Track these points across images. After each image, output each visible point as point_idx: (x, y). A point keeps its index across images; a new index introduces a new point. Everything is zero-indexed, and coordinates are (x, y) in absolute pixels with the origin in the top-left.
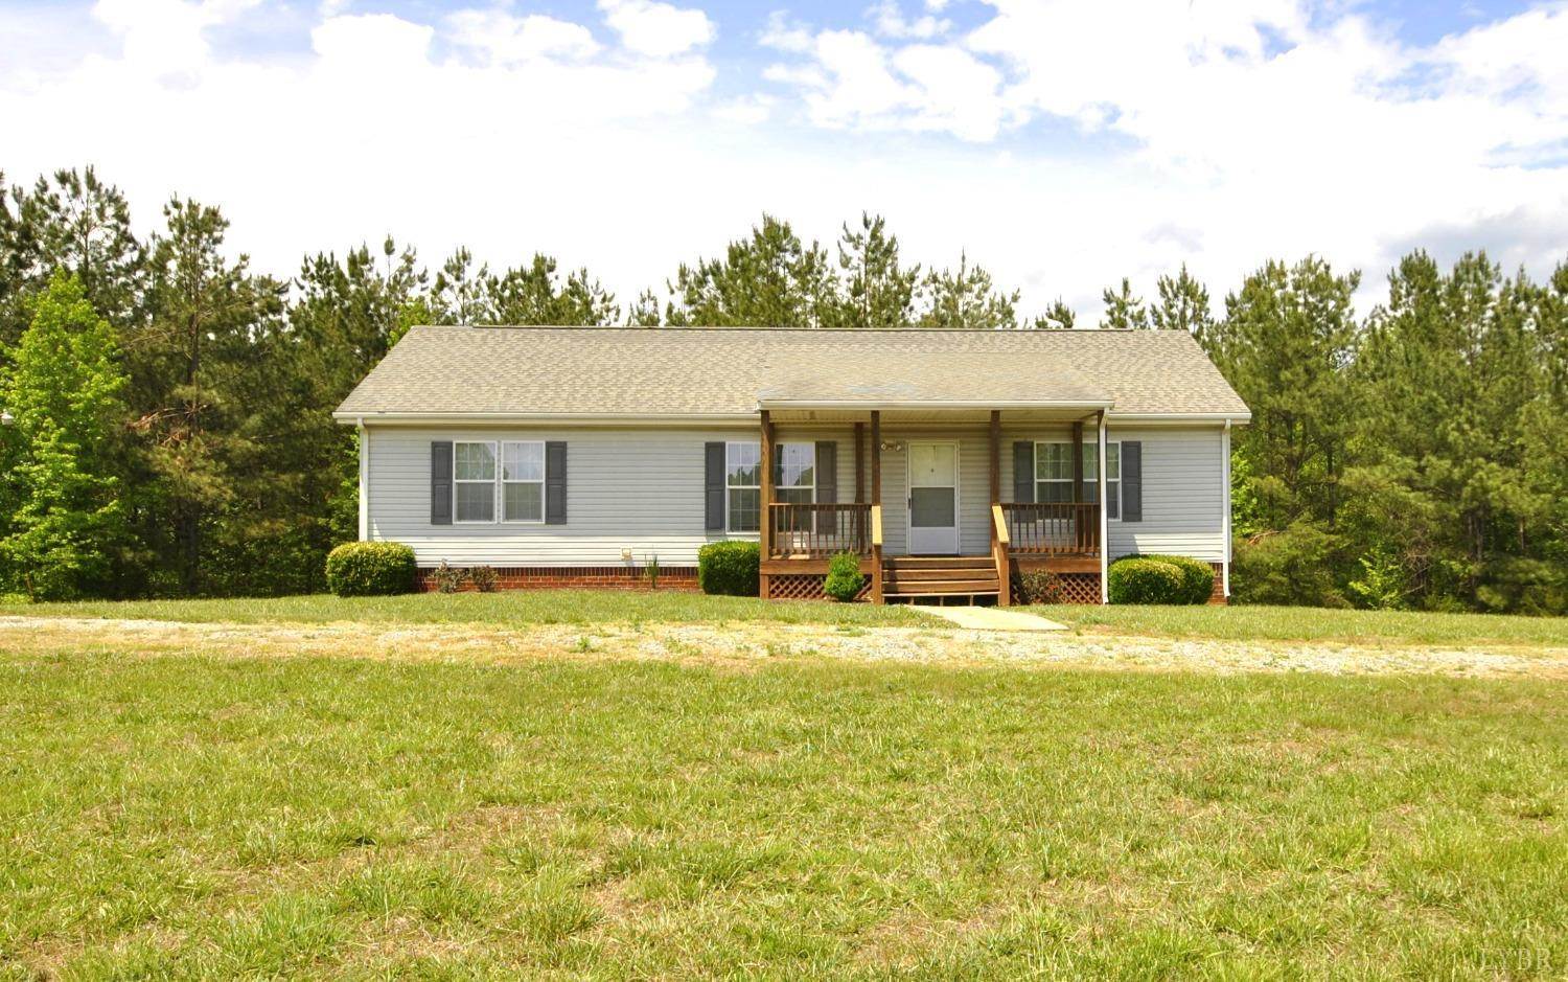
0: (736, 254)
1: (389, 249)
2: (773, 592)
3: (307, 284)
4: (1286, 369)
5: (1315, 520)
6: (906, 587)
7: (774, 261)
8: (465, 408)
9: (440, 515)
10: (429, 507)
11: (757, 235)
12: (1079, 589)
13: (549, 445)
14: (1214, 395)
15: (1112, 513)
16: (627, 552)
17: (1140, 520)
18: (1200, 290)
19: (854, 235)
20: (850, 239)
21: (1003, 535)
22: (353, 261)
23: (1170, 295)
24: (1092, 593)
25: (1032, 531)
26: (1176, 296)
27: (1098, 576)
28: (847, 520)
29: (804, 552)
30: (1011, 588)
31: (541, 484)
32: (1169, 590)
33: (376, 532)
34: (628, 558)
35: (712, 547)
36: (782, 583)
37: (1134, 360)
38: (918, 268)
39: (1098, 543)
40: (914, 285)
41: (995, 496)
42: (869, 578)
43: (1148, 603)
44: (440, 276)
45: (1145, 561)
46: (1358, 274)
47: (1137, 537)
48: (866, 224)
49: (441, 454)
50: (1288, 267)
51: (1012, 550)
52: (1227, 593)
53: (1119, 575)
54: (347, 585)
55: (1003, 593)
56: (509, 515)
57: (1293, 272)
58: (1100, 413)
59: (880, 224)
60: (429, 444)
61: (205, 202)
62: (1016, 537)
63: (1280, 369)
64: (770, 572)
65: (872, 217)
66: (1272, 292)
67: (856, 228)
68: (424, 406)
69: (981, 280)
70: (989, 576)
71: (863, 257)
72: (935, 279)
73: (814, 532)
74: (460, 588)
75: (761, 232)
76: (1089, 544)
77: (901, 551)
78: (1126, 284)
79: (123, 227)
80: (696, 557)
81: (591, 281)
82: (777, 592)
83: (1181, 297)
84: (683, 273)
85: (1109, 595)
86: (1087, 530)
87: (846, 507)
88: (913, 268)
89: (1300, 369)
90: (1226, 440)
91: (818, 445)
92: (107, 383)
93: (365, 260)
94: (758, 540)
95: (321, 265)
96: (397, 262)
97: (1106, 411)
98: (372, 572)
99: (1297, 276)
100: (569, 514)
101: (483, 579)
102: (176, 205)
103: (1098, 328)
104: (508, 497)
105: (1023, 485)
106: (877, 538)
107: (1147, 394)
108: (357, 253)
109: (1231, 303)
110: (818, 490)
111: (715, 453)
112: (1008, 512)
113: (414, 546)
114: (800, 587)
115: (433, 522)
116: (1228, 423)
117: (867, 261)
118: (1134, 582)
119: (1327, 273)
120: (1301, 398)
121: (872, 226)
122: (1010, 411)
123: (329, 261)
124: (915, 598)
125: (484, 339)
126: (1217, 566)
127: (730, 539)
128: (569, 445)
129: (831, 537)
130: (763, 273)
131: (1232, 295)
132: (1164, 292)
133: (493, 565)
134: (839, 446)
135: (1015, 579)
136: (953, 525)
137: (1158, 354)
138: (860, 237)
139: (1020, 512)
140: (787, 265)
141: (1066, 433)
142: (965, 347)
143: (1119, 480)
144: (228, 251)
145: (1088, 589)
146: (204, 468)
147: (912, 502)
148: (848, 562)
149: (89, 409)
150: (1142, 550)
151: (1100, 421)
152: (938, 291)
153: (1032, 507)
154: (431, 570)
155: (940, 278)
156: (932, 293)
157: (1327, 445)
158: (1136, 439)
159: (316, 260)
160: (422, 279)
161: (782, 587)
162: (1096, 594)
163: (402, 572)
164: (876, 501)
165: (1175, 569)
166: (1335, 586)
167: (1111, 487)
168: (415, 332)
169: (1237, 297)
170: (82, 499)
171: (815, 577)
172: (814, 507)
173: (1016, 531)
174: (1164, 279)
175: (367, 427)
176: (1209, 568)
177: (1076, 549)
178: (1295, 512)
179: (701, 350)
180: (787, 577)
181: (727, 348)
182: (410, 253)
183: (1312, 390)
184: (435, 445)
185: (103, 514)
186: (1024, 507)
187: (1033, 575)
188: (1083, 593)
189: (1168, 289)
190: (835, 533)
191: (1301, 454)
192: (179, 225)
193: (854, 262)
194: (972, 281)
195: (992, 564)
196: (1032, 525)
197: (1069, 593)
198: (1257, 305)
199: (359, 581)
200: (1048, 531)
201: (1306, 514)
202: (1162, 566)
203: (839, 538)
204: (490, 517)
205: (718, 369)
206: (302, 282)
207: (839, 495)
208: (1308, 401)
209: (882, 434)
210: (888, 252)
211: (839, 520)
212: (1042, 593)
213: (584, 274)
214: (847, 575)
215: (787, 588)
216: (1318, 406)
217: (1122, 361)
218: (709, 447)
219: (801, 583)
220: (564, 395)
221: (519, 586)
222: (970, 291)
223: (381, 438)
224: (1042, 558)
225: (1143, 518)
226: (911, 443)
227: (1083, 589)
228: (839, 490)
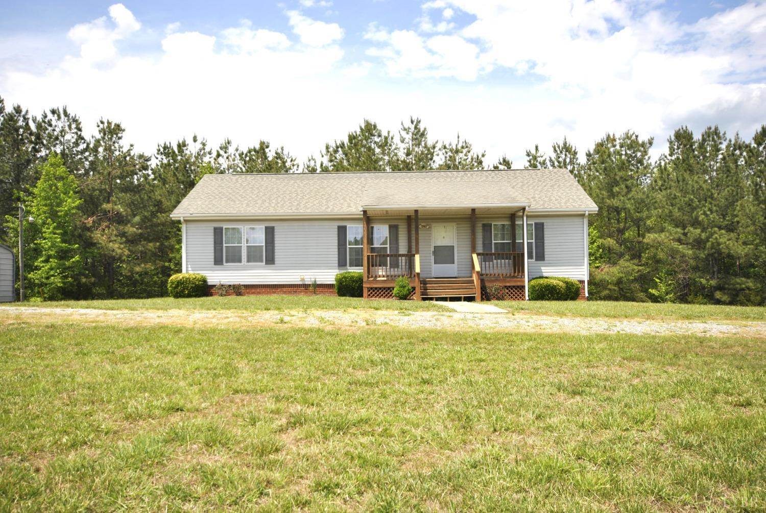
0: (352, 138)
1: (195, 140)
2: (369, 295)
3: (159, 157)
4: (616, 186)
5: (631, 259)
6: (431, 292)
7: (369, 141)
8: (229, 212)
9: (218, 261)
10: (213, 257)
11: (361, 129)
12: (514, 293)
13: (266, 228)
14: (580, 199)
15: (530, 257)
16: (302, 277)
17: (544, 260)
18: (573, 149)
19: (407, 127)
20: (405, 129)
21: (477, 268)
22: (179, 146)
23: (559, 152)
25: (491, 266)
26: (561, 152)
27: (524, 287)
28: (404, 261)
29: (384, 276)
30: (481, 293)
31: (263, 246)
32: (558, 293)
33: (190, 269)
34: (303, 280)
35: (341, 274)
36: (374, 291)
37: (540, 183)
38: (437, 142)
39: (523, 271)
40: (435, 150)
41: (473, 250)
42: (414, 288)
43: (548, 300)
44: (218, 151)
45: (546, 280)
46: (652, 139)
47: (542, 268)
48: (412, 122)
49: (218, 233)
50: (617, 137)
51: (482, 275)
52: (587, 295)
53: (534, 286)
54: (177, 293)
55: (478, 295)
56: (248, 261)
57: (619, 139)
58: (524, 209)
59: (419, 122)
60: (213, 228)
61: (114, 121)
62: (484, 269)
63: (613, 186)
64: (368, 286)
65: (415, 119)
66: (609, 149)
67: (408, 124)
68: (210, 211)
69: (467, 147)
70: (471, 287)
71: (411, 138)
72: (445, 147)
73: (388, 267)
74: (227, 294)
75: (363, 127)
76: (519, 272)
77: (429, 276)
78: (537, 147)
79: (79, 133)
80: (334, 280)
81: (285, 152)
83: (564, 153)
84: (327, 148)
85: (529, 296)
86: (518, 265)
87: (403, 255)
88: (434, 142)
89: (623, 186)
90: (586, 221)
91: (390, 227)
92: (73, 203)
93: (184, 145)
94: (362, 271)
95: (165, 148)
96: (198, 145)
97: (527, 208)
98: (188, 287)
99: (621, 141)
100: (276, 259)
101: (238, 290)
102: (102, 122)
103: (522, 168)
104: (248, 252)
105: (487, 244)
106: (418, 269)
107: (546, 199)
108: (181, 142)
109: (589, 155)
110: (390, 247)
111: (342, 231)
112: (480, 257)
113: (207, 275)
114: (382, 293)
115: (215, 264)
116: (587, 213)
117: (413, 139)
118: (541, 290)
119: (637, 139)
120: (624, 200)
121: (415, 123)
122: (480, 209)
123: (169, 146)
124: (436, 298)
125: (237, 180)
126: (582, 282)
127: (349, 271)
128: (275, 228)
129: (396, 269)
130: (364, 146)
131: (589, 152)
132: (555, 151)
133: (242, 284)
134: (399, 227)
135: (483, 288)
136: (454, 263)
137: (552, 180)
138: (409, 128)
139: (485, 257)
140: (375, 142)
141: (508, 219)
142: (459, 179)
143: (534, 241)
144: (125, 143)
145: (518, 293)
146: (115, 241)
147: (434, 253)
148: (405, 281)
149: (66, 215)
150: (545, 275)
151: (523, 213)
152: (446, 153)
153: (491, 254)
154: (214, 286)
155: (447, 147)
156: (443, 154)
157: (638, 223)
158: (542, 221)
159: (163, 145)
160: (210, 153)
161: (373, 293)
162: (522, 296)
163: (201, 287)
164: (417, 252)
165: (561, 284)
166: (642, 291)
167: (529, 244)
168: (206, 177)
169: (592, 152)
170: (63, 255)
171: (389, 288)
172: (388, 256)
173: (483, 266)
174: (555, 144)
175: (185, 221)
176: (577, 283)
177: (512, 274)
178: (621, 255)
179: (335, 183)
180: (376, 288)
181: (348, 181)
182: (204, 142)
183: (630, 196)
184: (215, 229)
185: (73, 262)
186: (487, 254)
187: (492, 287)
188: (516, 295)
189: (557, 149)
190: (398, 267)
191: (624, 227)
192: (103, 131)
193: (407, 140)
194: (463, 147)
195: (472, 282)
196: (491, 263)
197: (509, 295)
198: (602, 156)
199: (182, 291)
200: (499, 265)
201: (627, 257)
202: (555, 282)
203: (400, 270)
204: (240, 261)
205: (343, 191)
206: (157, 156)
207: (400, 250)
208: (627, 201)
209: (419, 221)
210: (423, 135)
211: (400, 261)
212: (497, 295)
213: (282, 149)
214: (404, 287)
215: (376, 293)
216: (632, 204)
217: (534, 184)
218: (339, 228)
219: (382, 291)
220: (273, 205)
221: (253, 293)
222: (462, 152)
223: (192, 226)
224: (497, 278)
225: (546, 259)
226: (434, 225)
227: (516, 293)
228: (400, 247)
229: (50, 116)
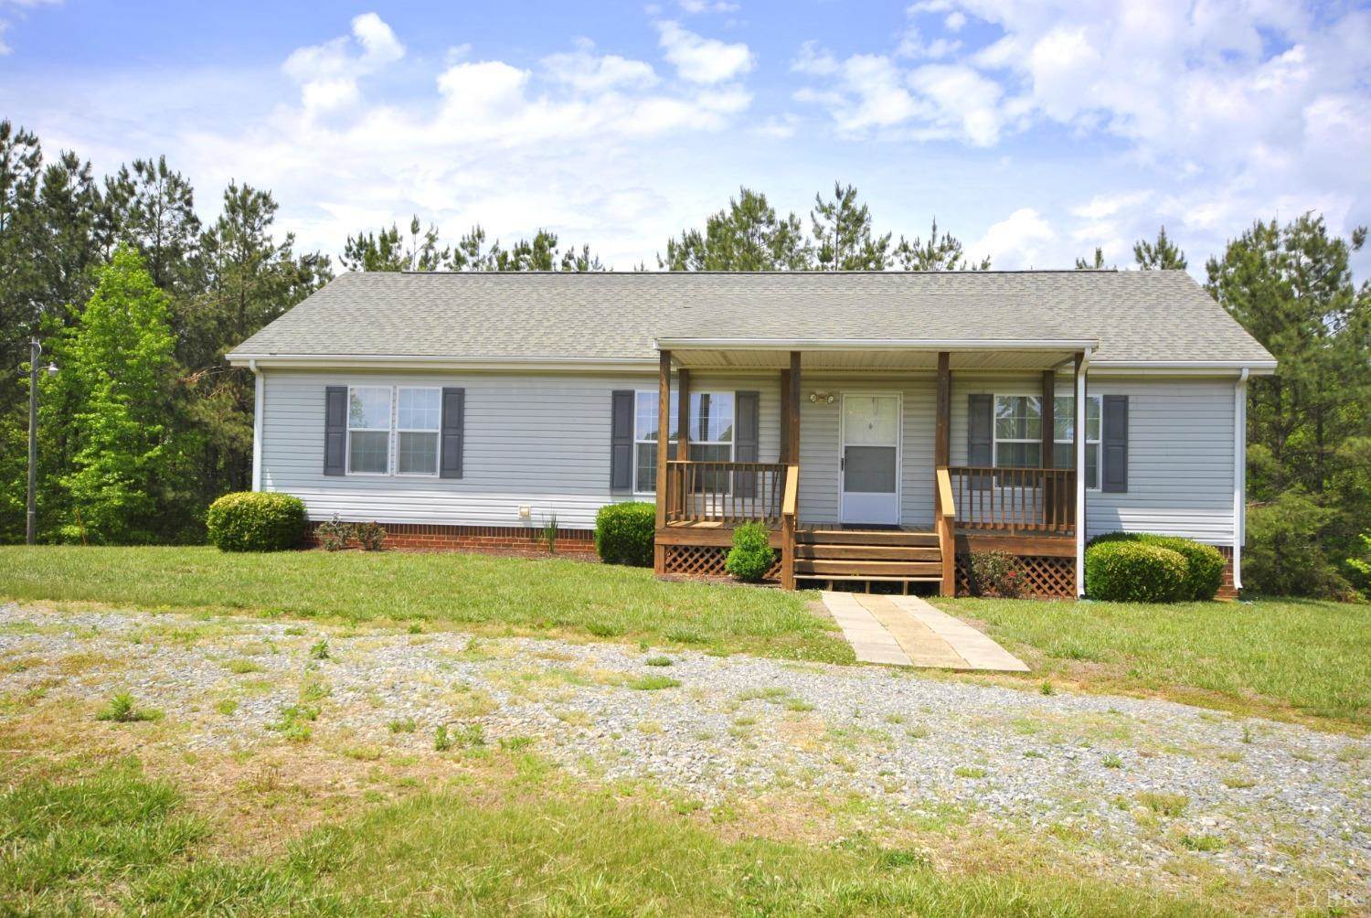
0: (714, 226)
2: (670, 565)
3: (350, 262)
5: (1308, 491)
6: (825, 566)
7: (750, 232)
8: (359, 350)
9: (333, 466)
10: (322, 457)
11: (735, 208)
12: (1046, 576)
13: (446, 392)
14: (1224, 340)
15: (1090, 482)
16: (524, 510)
17: (1125, 490)
19: (826, 204)
20: (823, 209)
21: (949, 508)
23: (1148, 260)
24: (1063, 583)
25: (987, 500)
26: (1153, 261)
27: (1071, 561)
28: (768, 482)
29: (716, 519)
30: (958, 571)
31: (436, 434)
32: (1167, 583)
33: (269, 482)
34: (526, 517)
35: (610, 509)
36: (681, 555)
37: (1119, 301)
38: (889, 237)
39: (1072, 519)
40: (885, 254)
41: (943, 457)
42: (778, 551)
45: (1135, 545)
47: (1120, 511)
48: (839, 194)
49: (336, 400)
51: (960, 525)
52: (1238, 584)
53: (1100, 562)
54: (226, 538)
55: (946, 580)
56: (402, 469)
57: (1286, 232)
58: (1079, 356)
59: (852, 194)
60: (323, 389)
62: (966, 507)
64: (667, 541)
65: (844, 188)
66: (1261, 253)
67: (829, 198)
68: (318, 348)
69: (952, 249)
70: (929, 557)
71: (835, 227)
72: (904, 247)
73: (729, 496)
74: (345, 545)
75: (738, 204)
76: (1060, 521)
77: (825, 520)
80: (595, 519)
82: (674, 565)
83: (1159, 262)
85: (1085, 586)
86: (1058, 501)
87: (768, 467)
88: (884, 237)
89: (1294, 333)
90: (1241, 395)
91: (739, 396)
92: (157, 342)
93: (394, 239)
94: (653, 501)
97: (1088, 353)
98: (251, 525)
99: (1291, 235)
100: (465, 467)
101: (370, 537)
102: (233, 190)
103: (1073, 267)
104: (402, 447)
105: (979, 447)
106: (789, 505)
107: (1136, 338)
110: (737, 447)
111: (623, 404)
112: (957, 478)
113: (307, 498)
114: (701, 561)
115: (326, 473)
116: (1245, 374)
117: (839, 230)
118: (1121, 572)
120: (1294, 362)
121: (843, 197)
122: (961, 352)
123: (368, 241)
124: (834, 581)
126: (1227, 551)
127: (634, 500)
128: (469, 390)
129: (747, 503)
130: (739, 243)
133: (381, 521)
134: (762, 397)
135: (962, 560)
136: (893, 490)
137: (1150, 295)
138: (832, 207)
139: (973, 476)
140: (762, 235)
141: (1036, 385)
142: (916, 290)
143: (1100, 441)
145: (1057, 576)
146: (235, 419)
147: (845, 463)
148: (760, 533)
149: (143, 365)
150: (1128, 529)
151: (1077, 368)
152: (908, 260)
153: (988, 472)
154: (320, 524)
155: (911, 246)
156: (902, 262)
158: (1123, 393)
161: (680, 560)
162: (1068, 583)
164: (795, 462)
165: (1177, 557)
167: (1090, 449)
171: (718, 550)
172: (729, 467)
173: (966, 500)
175: (261, 370)
176: (1216, 553)
177: (1043, 527)
178: (1283, 482)
179: (625, 293)
180: (686, 549)
181: (654, 291)
183: (1306, 355)
184: (329, 390)
186: (976, 472)
187: (988, 558)
188: (1051, 582)
193: (826, 232)
195: (934, 543)
196: (986, 493)
197: (1033, 581)
199: (238, 535)
200: (1008, 501)
202: (1158, 553)
203: (759, 502)
204: (383, 468)
205: (638, 311)
206: (346, 260)
207: (761, 453)
208: (1302, 366)
209: (808, 383)
210: (859, 220)
211: (760, 482)
212: (999, 579)
214: (755, 549)
215: (686, 561)
216: (1312, 371)
218: (617, 396)
219: (702, 556)
221: (410, 545)
222: (940, 259)
223: (278, 382)
224: (998, 534)
225: (1130, 488)
226: (846, 394)
227: (1051, 577)
228: (761, 446)
229: (133, 175)
